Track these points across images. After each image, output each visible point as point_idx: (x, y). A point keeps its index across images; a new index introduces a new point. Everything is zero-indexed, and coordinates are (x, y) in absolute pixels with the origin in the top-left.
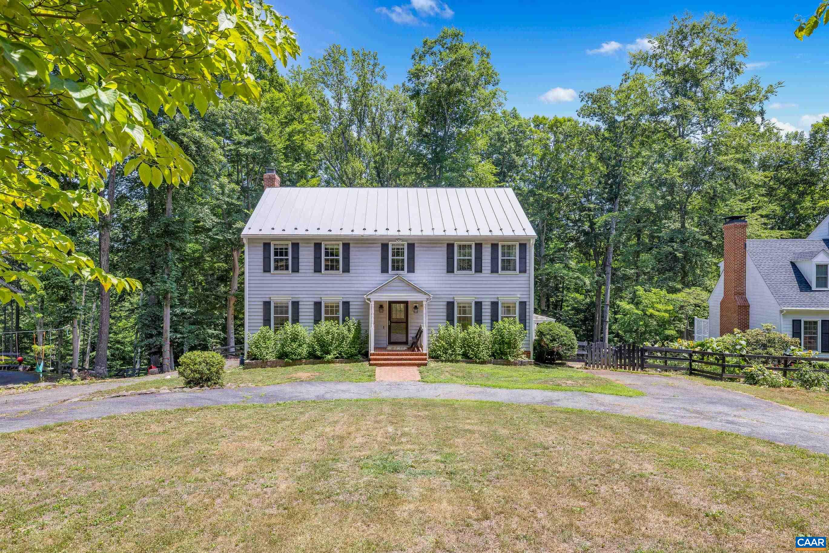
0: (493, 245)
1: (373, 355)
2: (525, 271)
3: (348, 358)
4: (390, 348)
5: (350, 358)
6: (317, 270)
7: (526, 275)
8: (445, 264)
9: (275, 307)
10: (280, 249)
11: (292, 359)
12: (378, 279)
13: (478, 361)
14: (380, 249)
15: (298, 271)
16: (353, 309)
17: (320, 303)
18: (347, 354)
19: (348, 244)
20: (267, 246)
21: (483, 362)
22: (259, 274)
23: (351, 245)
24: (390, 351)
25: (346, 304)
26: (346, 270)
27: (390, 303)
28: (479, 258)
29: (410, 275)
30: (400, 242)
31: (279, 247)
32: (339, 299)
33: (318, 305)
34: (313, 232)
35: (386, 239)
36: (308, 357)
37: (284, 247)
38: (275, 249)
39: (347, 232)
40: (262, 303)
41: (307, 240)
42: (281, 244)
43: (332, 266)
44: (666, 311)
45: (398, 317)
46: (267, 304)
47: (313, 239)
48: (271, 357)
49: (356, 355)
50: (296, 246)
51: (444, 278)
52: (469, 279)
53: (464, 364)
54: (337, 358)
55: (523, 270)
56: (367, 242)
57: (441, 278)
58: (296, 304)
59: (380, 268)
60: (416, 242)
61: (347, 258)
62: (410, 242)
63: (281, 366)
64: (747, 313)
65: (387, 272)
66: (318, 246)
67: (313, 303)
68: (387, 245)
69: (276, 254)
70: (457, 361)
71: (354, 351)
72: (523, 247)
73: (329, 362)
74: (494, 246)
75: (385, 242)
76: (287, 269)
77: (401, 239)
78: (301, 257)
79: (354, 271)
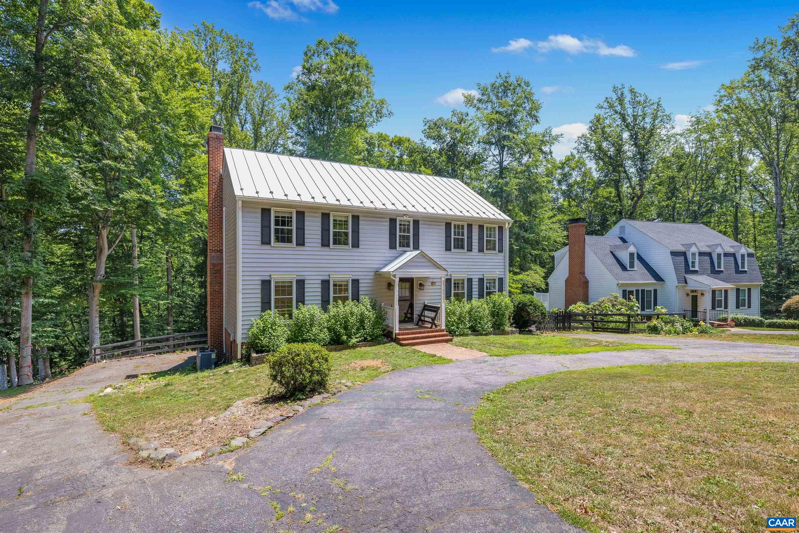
1: (399, 334)
2: (502, 252)
3: (373, 340)
5: (375, 340)
6: (325, 244)
7: (503, 254)
8: (444, 242)
9: (276, 287)
10: (282, 217)
12: (386, 255)
14: (388, 224)
16: (363, 287)
17: (328, 282)
18: (370, 336)
19: (358, 217)
20: (266, 212)
22: (256, 247)
23: (362, 218)
25: (356, 282)
26: (356, 245)
28: (470, 238)
30: (407, 218)
31: (280, 215)
32: (349, 277)
33: (325, 283)
34: (319, 200)
35: (394, 214)
36: (329, 343)
37: (287, 215)
38: (276, 217)
39: (354, 203)
40: (260, 283)
41: (314, 208)
42: (283, 212)
43: (340, 240)
44: (517, 288)
46: (267, 283)
47: (320, 208)
49: (380, 337)
50: (301, 214)
51: (443, 256)
52: (462, 257)
53: (472, 337)
54: (361, 341)
55: (501, 251)
56: (377, 215)
57: (441, 256)
58: (301, 283)
59: (388, 244)
60: (420, 219)
61: (356, 232)
62: (416, 218)
64: (587, 287)
65: (395, 248)
66: (325, 216)
67: (320, 282)
68: (395, 220)
69: (277, 223)
70: (468, 335)
72: (501, 229)
73: (354, 347)
74: (481, 227)
75: (394, 217)
76: (291, 242)
77: (405, 214)
78: (306, 228)
79: (364, 247)
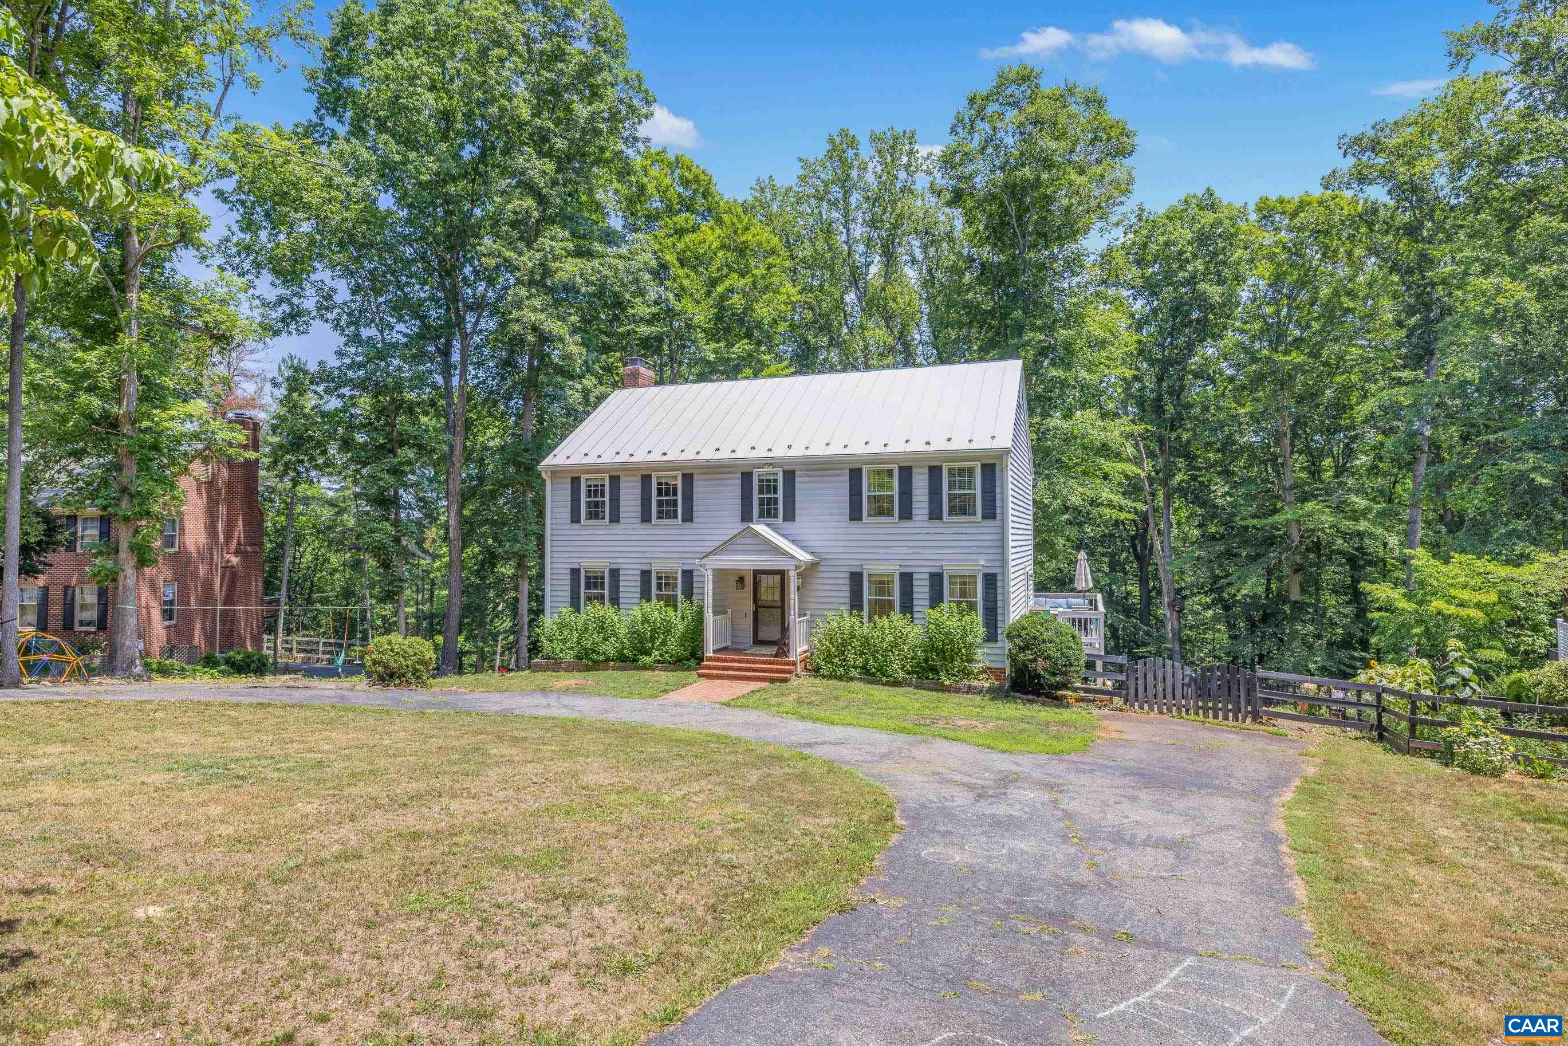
0: (932, 469)
1: (710, 659)
2: (994, 517)
3: (675, 663)
4: (755, 650)
5: (678, 663)
6: (646, 518)
7: (995, 523)
8: (847, 505)
9: (586, 577)
10: (595, 486)
11: (594, 661)
13: (884, 679)
14: (739, 481)
15: (618, 521)
16: (696, 583)
18: (673, 657)
19: (691, 475)
20: (575, 482)
21: (896, 684)
22: (564, 526)
23: (695, 477)
24: (752, 655)
25: (688, 575)
26: (688, 518)
27: (757, 573)
28: (906, 493)
29: (787, 524)
30: (770, 469)
31: (592, 483)
33: (646, 575)
34: (640, 457)
35: (748, 465)
36: (614, 659)
37: (600, 483)
38: (587, 486)
39: (689, 455)
40: (569, 572)
41: (630, 469)
42: (594, 478)
43: (667, 511)
45: (770, 598)
46: (575, 573)
47: (638, 469)
48: (569, 657)
49: (688, 660)
50: (615, 480)
51: (846, 531)
53: (861, 685)
54: (659, 662)
55: (988, 514)
56: (721, 470)
57: (840, 531)
58: (615, 574)
59: (739, 514)
60: (797, 468)
61: (688, 498)
62: (787, 468)
63: (579, 671)
65: (751, 518)
66: (646, 479)
67: (639, 572)
68: (751, 474)
69: (588, 494)
70: (851, 679)
71: (682, 652)
72: (989, 470)
74: (935, 472)
75: (747, 470)
76: (603, 518)
77: (771, 463)
78: (622, 498)
79: (700, 520)
